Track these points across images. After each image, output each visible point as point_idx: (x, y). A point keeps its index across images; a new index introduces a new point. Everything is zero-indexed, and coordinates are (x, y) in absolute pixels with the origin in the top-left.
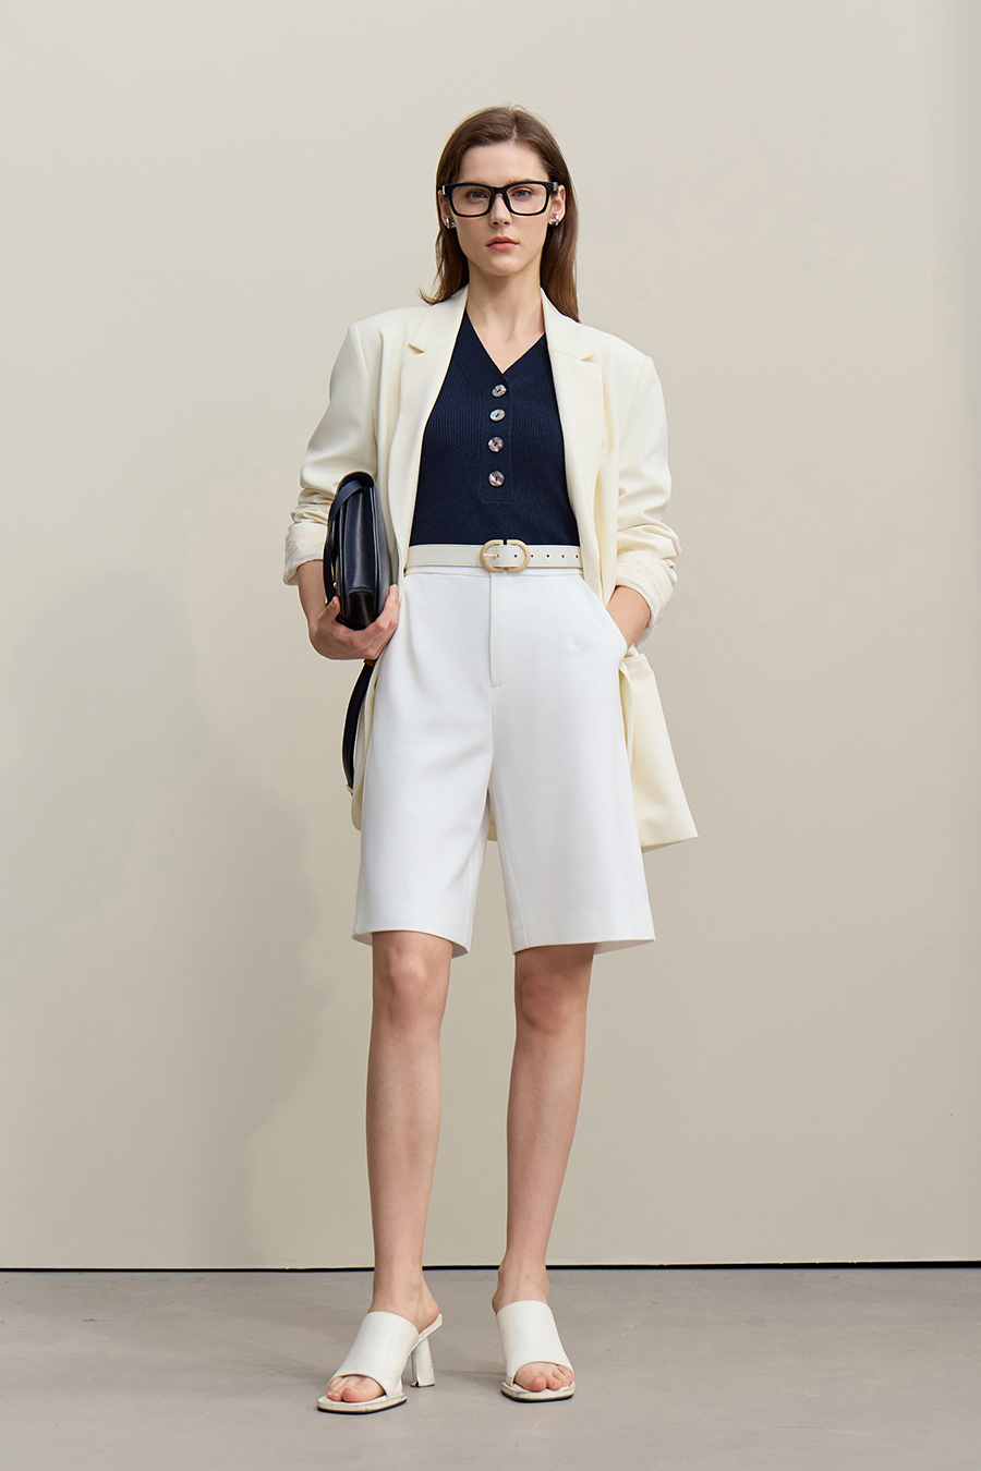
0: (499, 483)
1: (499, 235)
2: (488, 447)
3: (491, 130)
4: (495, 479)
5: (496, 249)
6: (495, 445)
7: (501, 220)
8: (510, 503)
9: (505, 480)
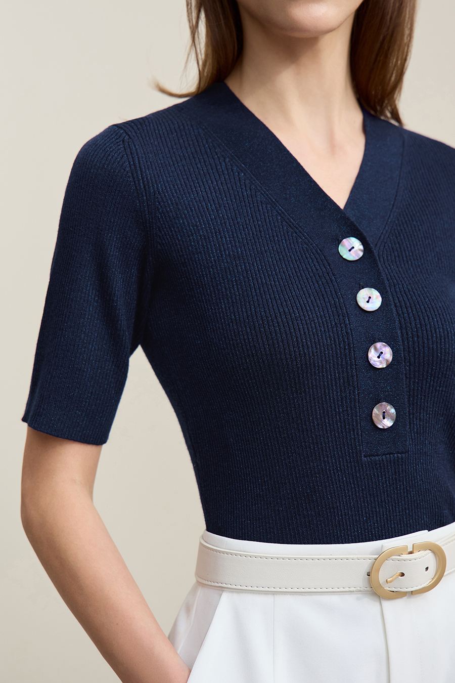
0: (388, 423)
2: (367, 360)
4: (382, 416)
6: (380, 356)
8: (404, 455)
9: (397, 417)
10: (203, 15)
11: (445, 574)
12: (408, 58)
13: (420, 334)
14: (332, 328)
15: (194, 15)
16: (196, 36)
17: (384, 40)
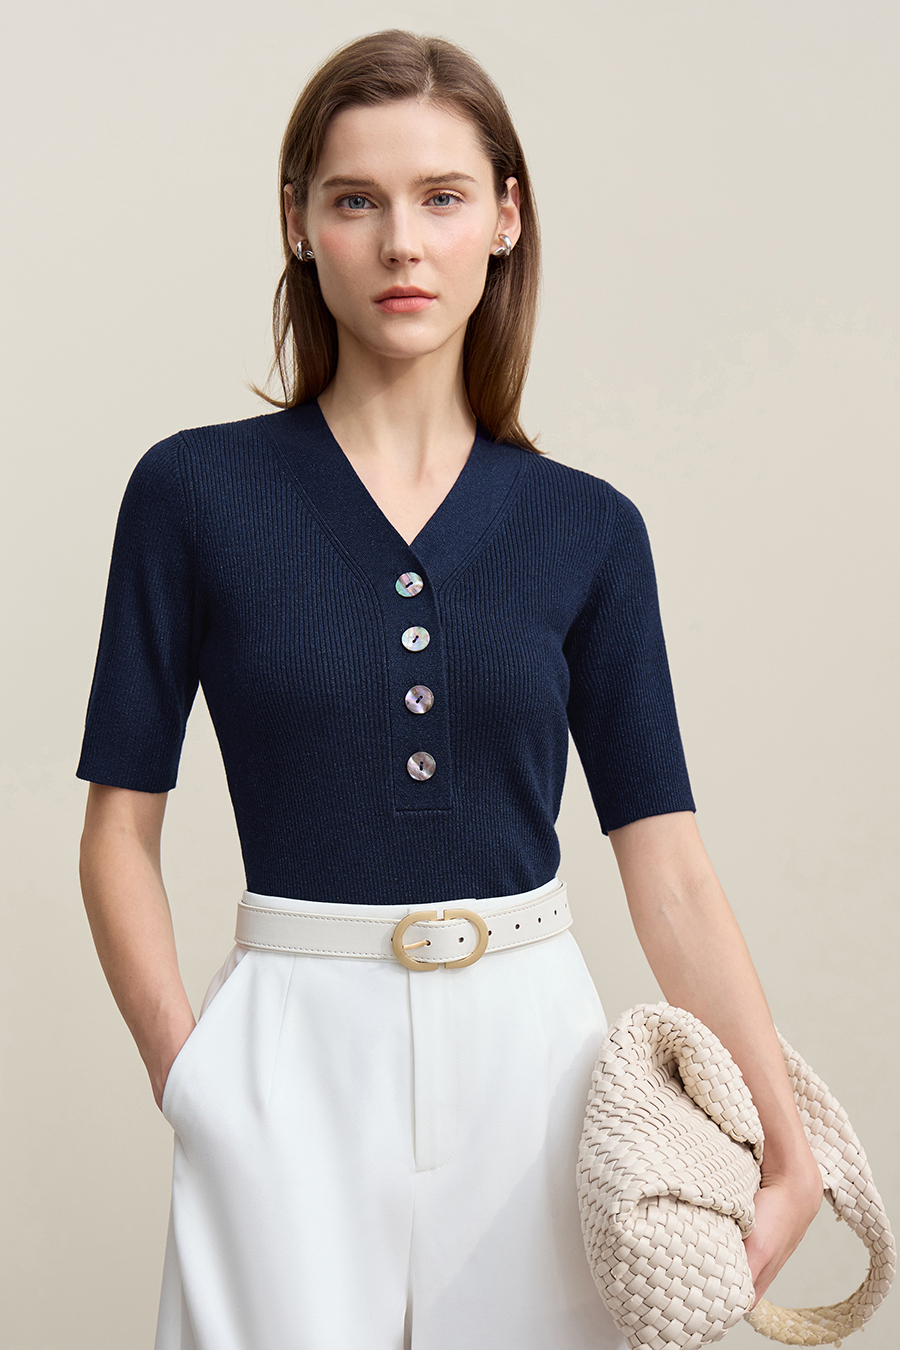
0: (426, 775)
1: (400, 283)
2: (404, 704)
3: (385, 76)
4: (419, 767)
5: (394, 312)
6: (419, 701)
7: (404, 256)
8: (445, 812)
9: (437, 769)
10: (291, 329)
11: (487, 951)
12: (525, 375)
13: (470, 679)
14: (365, 667)
15: (281, 328)
16: (282, 352)
17: (495, 353)
